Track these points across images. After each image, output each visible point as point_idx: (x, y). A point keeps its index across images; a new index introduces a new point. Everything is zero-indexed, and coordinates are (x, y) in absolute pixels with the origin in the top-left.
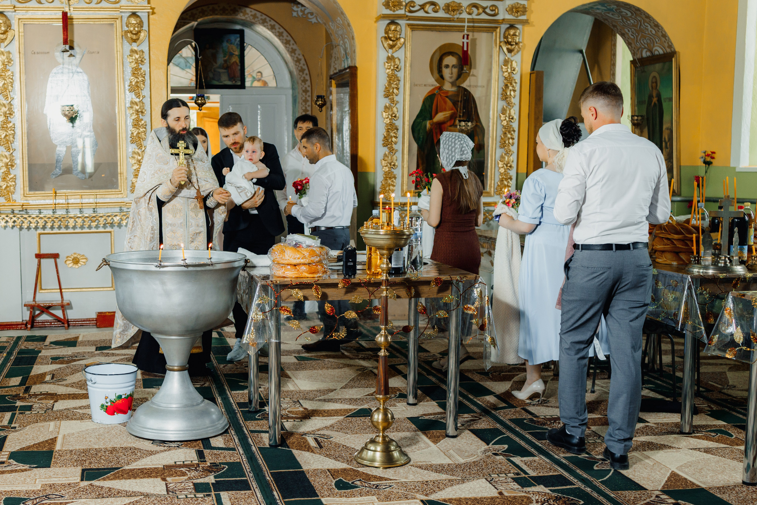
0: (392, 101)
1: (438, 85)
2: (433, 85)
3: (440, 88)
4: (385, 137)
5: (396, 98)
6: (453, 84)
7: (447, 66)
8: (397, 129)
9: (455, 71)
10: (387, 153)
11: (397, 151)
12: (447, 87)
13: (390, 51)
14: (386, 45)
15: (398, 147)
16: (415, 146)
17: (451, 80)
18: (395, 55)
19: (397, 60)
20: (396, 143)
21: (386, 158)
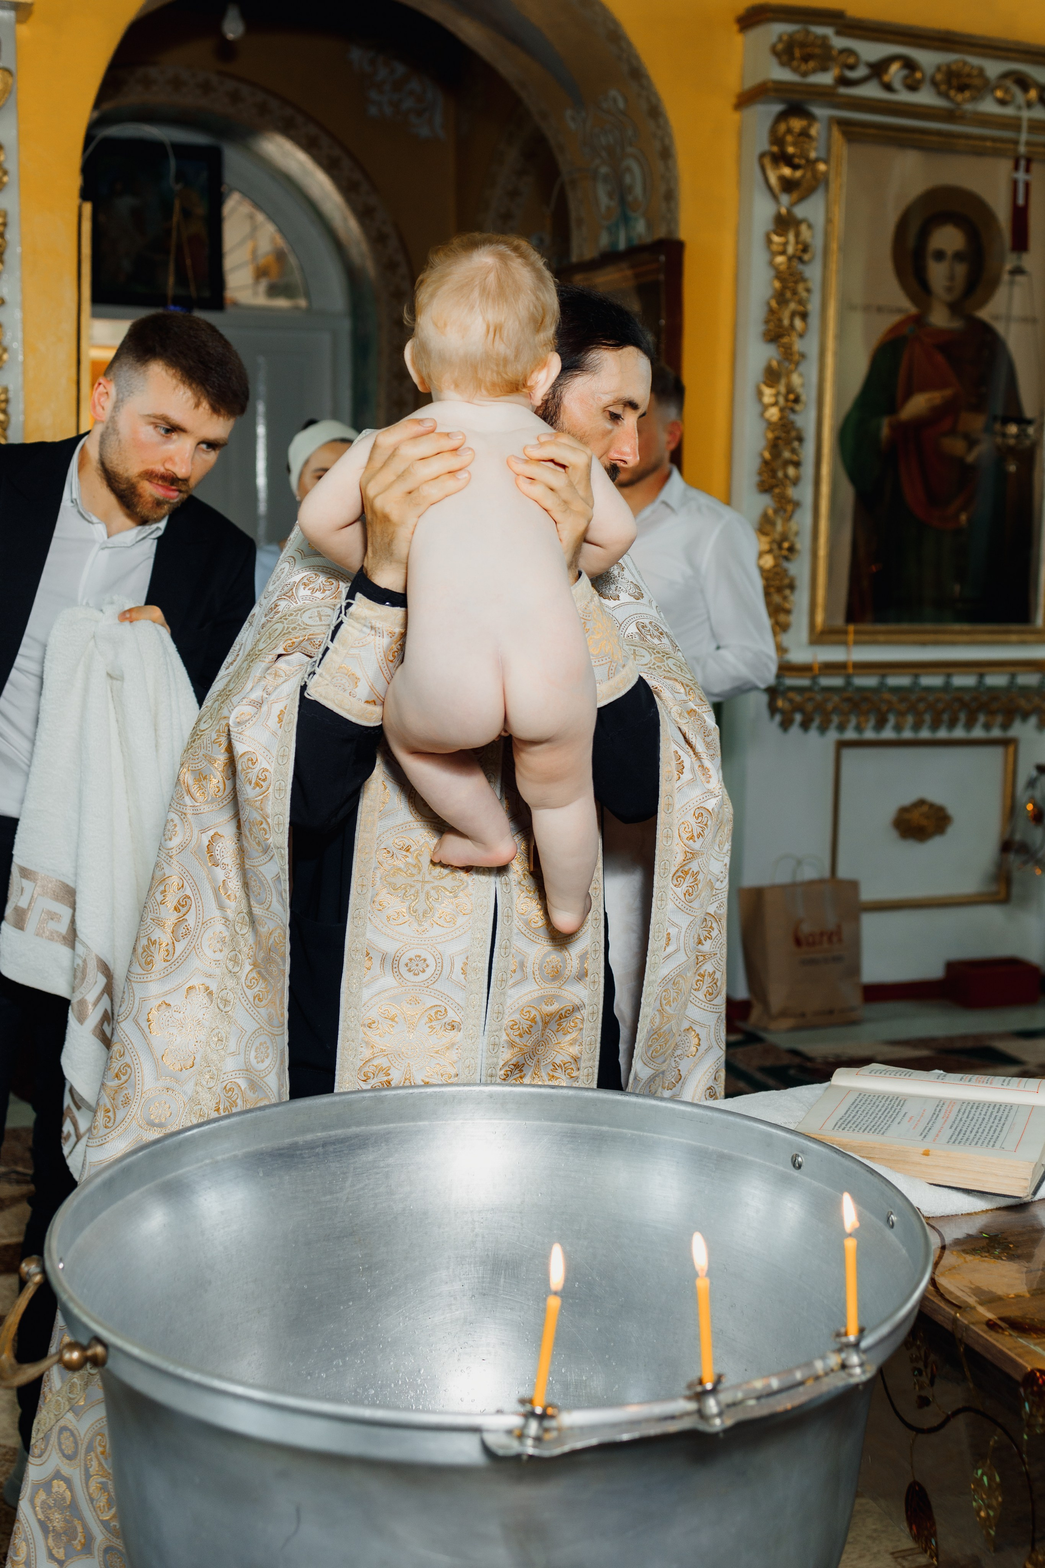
0: (788, 354)
1: (913, 310)
2: (899, 310)
3: (919, 320)
4: (766, 463)
5: (798, 345)
6: (955, 308)
7: (940, 255)
8: (800, 439)
9: (961, 270)
10: (770, 512)
11: (797, 504)
12: (940, 318)
13: (785, 199)
14: (773, 180)
15: (804, 493)
16: (848, 492)
17: (948, 298)
18: (800, 211)
19: (803, 228)
20: (796, 482)
21: (768, 528)
